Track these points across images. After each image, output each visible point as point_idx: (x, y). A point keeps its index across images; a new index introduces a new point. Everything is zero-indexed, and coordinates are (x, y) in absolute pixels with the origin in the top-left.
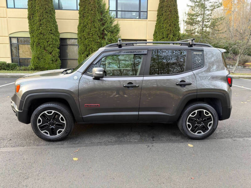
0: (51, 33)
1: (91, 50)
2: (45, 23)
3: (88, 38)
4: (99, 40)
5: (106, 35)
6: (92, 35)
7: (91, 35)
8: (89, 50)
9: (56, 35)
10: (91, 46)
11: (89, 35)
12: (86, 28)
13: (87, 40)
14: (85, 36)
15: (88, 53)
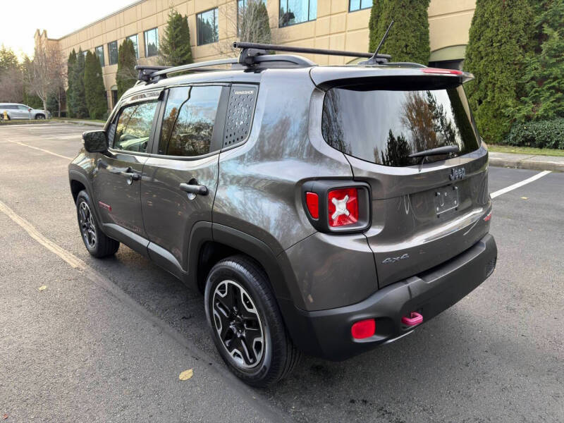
0: (406, 53)
1: (490, 86)
2: (395, 32)
3: (487, 55)
4: (520, 57)
5: (546, 37)
6: (501, 45)
7: (498, 44)
8: (487, 86)
9: (417, 55)
10: (492, 74)
11: (492, 45)
12: (488, 27)
13: (485, 59)
14: (480, 50)
15: (483, 94)
